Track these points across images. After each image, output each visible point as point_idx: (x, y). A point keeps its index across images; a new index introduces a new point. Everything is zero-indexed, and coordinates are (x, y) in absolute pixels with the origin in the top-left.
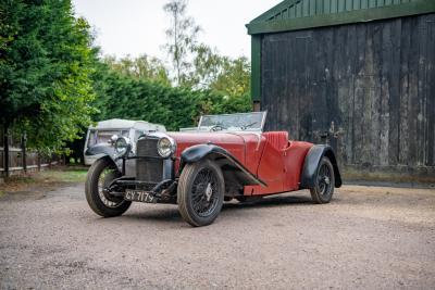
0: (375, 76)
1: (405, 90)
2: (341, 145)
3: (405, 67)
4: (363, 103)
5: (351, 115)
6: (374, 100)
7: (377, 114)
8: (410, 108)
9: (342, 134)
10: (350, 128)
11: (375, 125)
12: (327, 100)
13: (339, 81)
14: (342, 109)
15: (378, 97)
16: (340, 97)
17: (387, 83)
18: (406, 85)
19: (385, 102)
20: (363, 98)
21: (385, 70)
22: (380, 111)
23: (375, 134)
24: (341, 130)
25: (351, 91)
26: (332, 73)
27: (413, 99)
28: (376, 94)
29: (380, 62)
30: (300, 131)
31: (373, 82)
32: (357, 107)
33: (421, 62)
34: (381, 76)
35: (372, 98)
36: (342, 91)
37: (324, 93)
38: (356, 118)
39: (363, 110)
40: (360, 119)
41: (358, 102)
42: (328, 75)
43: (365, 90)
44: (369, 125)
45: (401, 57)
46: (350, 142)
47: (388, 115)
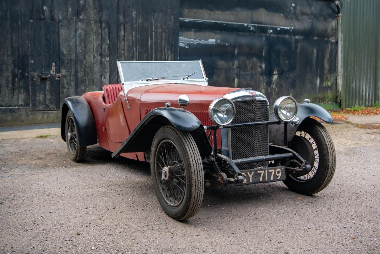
0: (96, 22)
1: (122, 37)
2: (64, 87)
3: (121, 18)
4: (85, 47)
5: (73, 57)
6: (95, 45)
7: (99, 58)
8: (126, 54)
9: (65, 76)
10: (73, 71)
11: (97, 68)
12: (47, 40)
13: (60, 21)
14: (64, 50)
15: (99, 42)
16: (61, 37)
17: (107, 30)
18: (122, 33)
19: (105, 47)
20: (85, 41)
21: (105, 17)
22: (101, 55)
23: (97, 76)
24: (64, 72)
25: (73, 34)
26: (51, 11)
27: (128, 46)
28: (97, 40)
29: (100, 9)
30: (13, 72)
31: (93, 26)
32: (79, 50)
33: (134, 16)
34: (101, 22)
35: (94, 42)
36: (63, 32)
37: (43, 32)
38: (78, 61)
39: (85, 53)
40: (82, 62)
41: (80, 44)
42: (47, 13)
43: (87, 34)
44: (91, 68)
45: (118, 8)
46: (73, 84)
47: (108, 59)
